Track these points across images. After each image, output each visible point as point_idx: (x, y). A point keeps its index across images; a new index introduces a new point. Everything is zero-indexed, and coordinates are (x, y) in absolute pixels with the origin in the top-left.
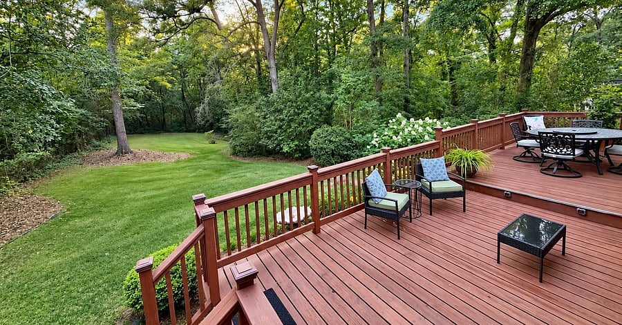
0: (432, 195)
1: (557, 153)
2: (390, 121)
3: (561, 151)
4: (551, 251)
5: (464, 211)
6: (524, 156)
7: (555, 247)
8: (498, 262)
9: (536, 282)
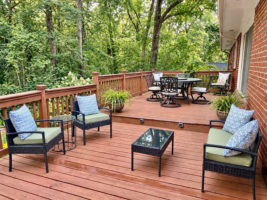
0: (85, 126)
1: (169, 92)
2: (63, 78)
3: (171, 90)
4: (165, 153)
5: (111, 137)
6: (152, 98)
7: (167, 149)
8: (132, 170)
9: (155, 178)
